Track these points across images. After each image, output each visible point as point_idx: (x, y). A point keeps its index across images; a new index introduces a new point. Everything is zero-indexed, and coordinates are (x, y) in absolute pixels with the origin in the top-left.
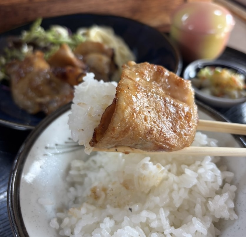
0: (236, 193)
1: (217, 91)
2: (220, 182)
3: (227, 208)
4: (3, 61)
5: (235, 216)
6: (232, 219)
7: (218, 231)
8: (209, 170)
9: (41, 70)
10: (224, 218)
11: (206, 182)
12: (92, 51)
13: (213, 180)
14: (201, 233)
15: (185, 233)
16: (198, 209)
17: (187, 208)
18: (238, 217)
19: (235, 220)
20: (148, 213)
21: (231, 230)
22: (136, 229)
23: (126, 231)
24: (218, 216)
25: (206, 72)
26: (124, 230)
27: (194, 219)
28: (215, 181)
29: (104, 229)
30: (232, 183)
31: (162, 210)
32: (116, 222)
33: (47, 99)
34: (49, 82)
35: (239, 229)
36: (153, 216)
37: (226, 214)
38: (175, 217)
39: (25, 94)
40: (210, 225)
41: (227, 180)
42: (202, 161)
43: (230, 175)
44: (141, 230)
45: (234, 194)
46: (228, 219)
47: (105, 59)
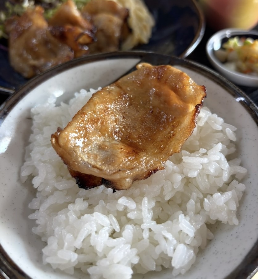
0: (245, 193)
1: (244, 66)
2: (226, 177)
3: (226, 209)
4: (3, 17)
5: (235, 221)
6: (230, 223)
7: (211, 234)
8: (214, 161)
9: (39, 28)
10: (221, 221)
11: (208, 175)
12: (103, 10)
13: (217, 174)
14: (187, 235)
15: (166, 231)
16: (191, 204)
17: (179, 202)
18: (239, 223)
19: (234, 225)
20: (127, 201)
21: (227, 236)
22: (108, 217)
23: (94, 218)
24: (213, 218)
25: (234, 42)
26: (93, 216)
27: (181, 217)
28: (219, 176)
29: (71, 211)
30: (241, 181)
31: (145, 201)
32: (89, 205)
33: (42, 61)
34: (45, 42)
35: (237, 237)
36: (132, 205)
37: (223, 217)
38: (163, 210)
39: (21, 56)
40: (201, 226)
41: (236, 177)
42: (208, 150)
43: (242, 171)
44: (114, 219)
45: (242, 195)
46: (226, 223)
47: (117, 20)
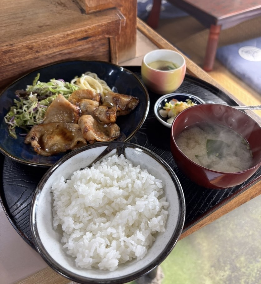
0: (168, 215)
2: (158, 208)
3: (159, 225)
5: (164, 230)
7: (154, 238)
8: (151, 202)
11: (149, 209)
13: (153, 208)
14: (142, 240)
15: (132, 241)
16: (142, 225)
17: (137, 225)
18: (166, 230)
19: (164, 232)
22: (104, 239)
24: (153, 230)
26: (97, 239)
28: (155, 209)
29: (85, 239)
30: (166, 209)
31: (120, 227)
32: (93, 234)
35: (165, 237)
36: (114, 231)
37: (158, 229)
38: (130, 230)
40: (148, 235)
42: (148, 195)
43: (166, 204)
44: (107, 239)
45: (167, 216)
46: (160, 232)
